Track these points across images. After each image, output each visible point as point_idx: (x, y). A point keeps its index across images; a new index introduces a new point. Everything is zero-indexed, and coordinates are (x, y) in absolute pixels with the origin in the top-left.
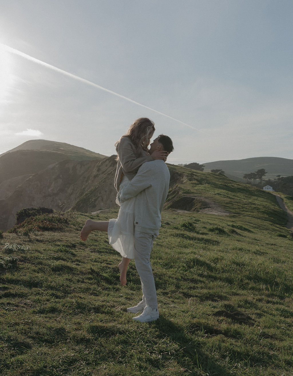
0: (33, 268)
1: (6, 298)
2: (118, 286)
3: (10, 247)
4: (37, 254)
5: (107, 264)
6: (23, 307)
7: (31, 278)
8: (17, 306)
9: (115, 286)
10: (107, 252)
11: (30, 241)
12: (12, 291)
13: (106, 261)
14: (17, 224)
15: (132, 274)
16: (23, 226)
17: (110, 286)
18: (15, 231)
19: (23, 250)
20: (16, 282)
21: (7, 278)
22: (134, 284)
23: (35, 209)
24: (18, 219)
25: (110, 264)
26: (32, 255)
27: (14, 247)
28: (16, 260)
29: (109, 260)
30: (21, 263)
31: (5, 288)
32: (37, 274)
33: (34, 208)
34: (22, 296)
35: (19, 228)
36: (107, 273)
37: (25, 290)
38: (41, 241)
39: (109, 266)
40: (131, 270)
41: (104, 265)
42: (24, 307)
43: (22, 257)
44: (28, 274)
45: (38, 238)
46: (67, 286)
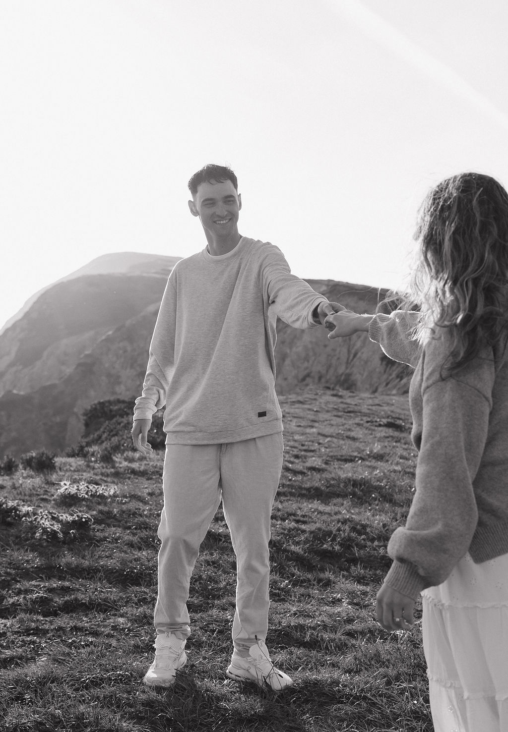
0: (128, 537)
1: (67, 613)
2: (328, 575)
3: (73, 490)
4: (133, 505)
5: (297, 521)
6: (109, 636)
7: (124, 562)
8: (95, 634)
9: (322, 576)
10: (292, 494)
11: (117, 474)
12: (80, 596)
13: (294, 515)
14: (86, 435)
15: (357, 545)
16: (98, 441)
17: (309, 576)
18: (81, 453)
19: (102, 496)
20: (89, 573)
21: (68, 565)
22: (365, 568)
23: (124, 402)
24: (87, 425)
25: (304, 522)
26: (124, 507)
27: (82, 489)
28: (88, 520)
29: (299, 512)
30: (97, 527)
31: (65, 590)
32: (137, 554)
33: (121, 398)
34: (105, 607)
35: (89, 444)
36: (298, 543)
37: (113, 593)
38: (143, 474)
39: (303, 527)
40: (353, 535)
41: (290, 524)
42: (113, 636)
43: (101, 512)
44: (117, 554)
45: (135, 466)
46: (211, 579)
